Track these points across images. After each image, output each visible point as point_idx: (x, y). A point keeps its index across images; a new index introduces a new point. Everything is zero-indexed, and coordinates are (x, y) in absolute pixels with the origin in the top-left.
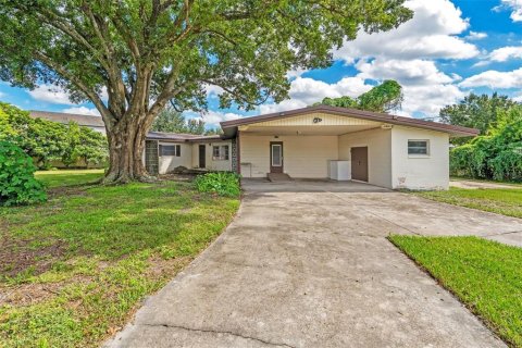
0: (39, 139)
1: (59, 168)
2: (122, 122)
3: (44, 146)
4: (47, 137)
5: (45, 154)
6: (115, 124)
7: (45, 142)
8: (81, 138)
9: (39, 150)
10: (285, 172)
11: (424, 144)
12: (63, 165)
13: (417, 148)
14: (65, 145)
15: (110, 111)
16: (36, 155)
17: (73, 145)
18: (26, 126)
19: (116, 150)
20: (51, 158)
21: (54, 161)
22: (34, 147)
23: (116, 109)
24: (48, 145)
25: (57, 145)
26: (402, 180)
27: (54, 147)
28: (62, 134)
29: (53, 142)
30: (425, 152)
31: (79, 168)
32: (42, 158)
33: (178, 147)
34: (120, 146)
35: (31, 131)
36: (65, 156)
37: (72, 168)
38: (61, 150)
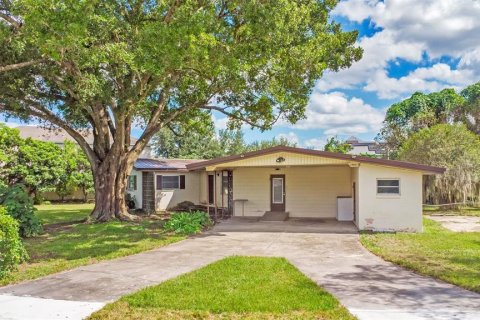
0: (30, 165)
1: (53, 202)
2: (105, 164)
3: (35, 173)
4: (39, 163)
5: (37, 184)
6: (99, 164)
7: (37, 169)
8: (78, 161)
9: (30, 179)
10: (287, 210)
11: (396, 183)
12: (58, 198)
13: (389, 187)
14: (60, 171)
15: (95, 152)
16: (27, 186)
17: (69, 171)
18: (16, 149)
19: (100, 190)
20: (44, 189)
21: (47, 193)
22: (25, 175)
23: (101, 150)
24: (40, 173)
25: (51, 172)
26: (370, 221)
27: (47, 175)
28: (55, 158)
29: (46, 168)
30: (396, 191)
31: (76, 201)
32: (33, 189)
33: (183, 178)
34: (103, 186)
35: (21, 155)
36: (59, 186)
37: (68, 202)
38: (55, 179)
